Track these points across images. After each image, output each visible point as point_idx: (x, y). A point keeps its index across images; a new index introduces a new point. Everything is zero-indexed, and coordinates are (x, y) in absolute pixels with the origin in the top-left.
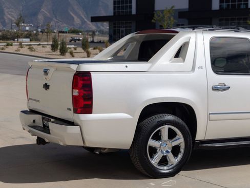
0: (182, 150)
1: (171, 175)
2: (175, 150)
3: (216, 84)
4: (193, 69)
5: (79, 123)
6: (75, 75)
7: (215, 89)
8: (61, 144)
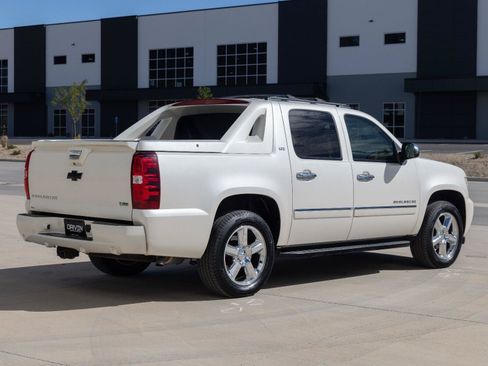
0: (263, 258)
1: (251, 292)
2: (255, 259)
3: (301, 171)
4: (273, 150)
5: (141, 221)
6: (134, 156)
7: (300, 177)
8: (115, 252)
